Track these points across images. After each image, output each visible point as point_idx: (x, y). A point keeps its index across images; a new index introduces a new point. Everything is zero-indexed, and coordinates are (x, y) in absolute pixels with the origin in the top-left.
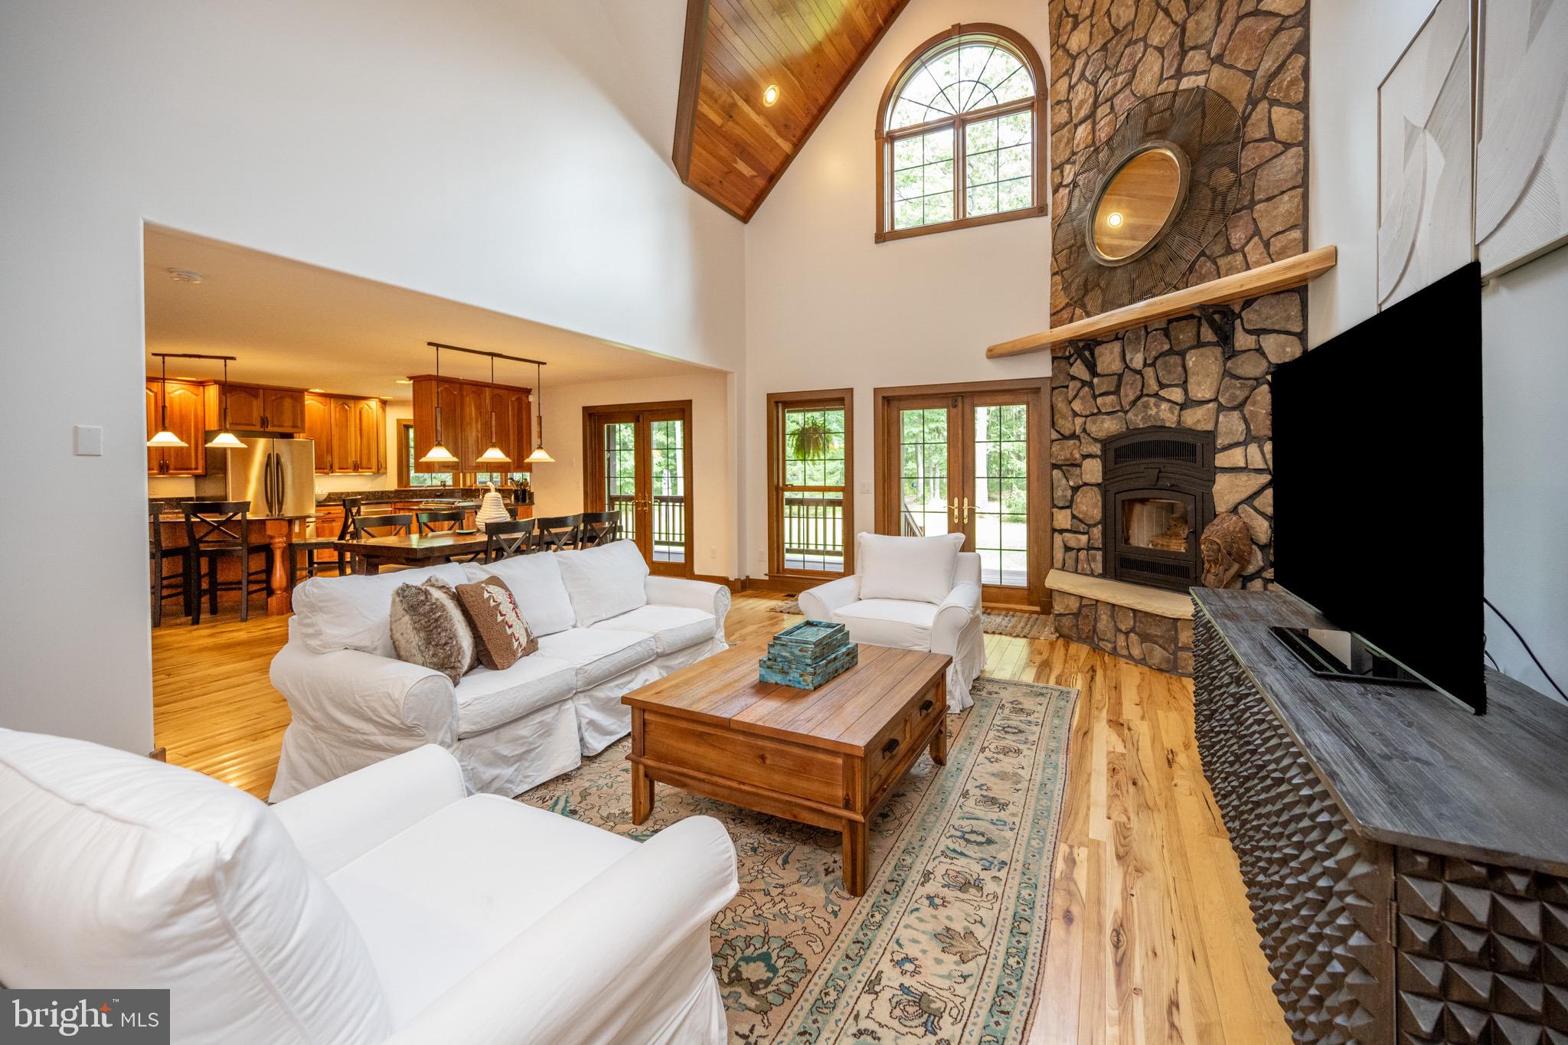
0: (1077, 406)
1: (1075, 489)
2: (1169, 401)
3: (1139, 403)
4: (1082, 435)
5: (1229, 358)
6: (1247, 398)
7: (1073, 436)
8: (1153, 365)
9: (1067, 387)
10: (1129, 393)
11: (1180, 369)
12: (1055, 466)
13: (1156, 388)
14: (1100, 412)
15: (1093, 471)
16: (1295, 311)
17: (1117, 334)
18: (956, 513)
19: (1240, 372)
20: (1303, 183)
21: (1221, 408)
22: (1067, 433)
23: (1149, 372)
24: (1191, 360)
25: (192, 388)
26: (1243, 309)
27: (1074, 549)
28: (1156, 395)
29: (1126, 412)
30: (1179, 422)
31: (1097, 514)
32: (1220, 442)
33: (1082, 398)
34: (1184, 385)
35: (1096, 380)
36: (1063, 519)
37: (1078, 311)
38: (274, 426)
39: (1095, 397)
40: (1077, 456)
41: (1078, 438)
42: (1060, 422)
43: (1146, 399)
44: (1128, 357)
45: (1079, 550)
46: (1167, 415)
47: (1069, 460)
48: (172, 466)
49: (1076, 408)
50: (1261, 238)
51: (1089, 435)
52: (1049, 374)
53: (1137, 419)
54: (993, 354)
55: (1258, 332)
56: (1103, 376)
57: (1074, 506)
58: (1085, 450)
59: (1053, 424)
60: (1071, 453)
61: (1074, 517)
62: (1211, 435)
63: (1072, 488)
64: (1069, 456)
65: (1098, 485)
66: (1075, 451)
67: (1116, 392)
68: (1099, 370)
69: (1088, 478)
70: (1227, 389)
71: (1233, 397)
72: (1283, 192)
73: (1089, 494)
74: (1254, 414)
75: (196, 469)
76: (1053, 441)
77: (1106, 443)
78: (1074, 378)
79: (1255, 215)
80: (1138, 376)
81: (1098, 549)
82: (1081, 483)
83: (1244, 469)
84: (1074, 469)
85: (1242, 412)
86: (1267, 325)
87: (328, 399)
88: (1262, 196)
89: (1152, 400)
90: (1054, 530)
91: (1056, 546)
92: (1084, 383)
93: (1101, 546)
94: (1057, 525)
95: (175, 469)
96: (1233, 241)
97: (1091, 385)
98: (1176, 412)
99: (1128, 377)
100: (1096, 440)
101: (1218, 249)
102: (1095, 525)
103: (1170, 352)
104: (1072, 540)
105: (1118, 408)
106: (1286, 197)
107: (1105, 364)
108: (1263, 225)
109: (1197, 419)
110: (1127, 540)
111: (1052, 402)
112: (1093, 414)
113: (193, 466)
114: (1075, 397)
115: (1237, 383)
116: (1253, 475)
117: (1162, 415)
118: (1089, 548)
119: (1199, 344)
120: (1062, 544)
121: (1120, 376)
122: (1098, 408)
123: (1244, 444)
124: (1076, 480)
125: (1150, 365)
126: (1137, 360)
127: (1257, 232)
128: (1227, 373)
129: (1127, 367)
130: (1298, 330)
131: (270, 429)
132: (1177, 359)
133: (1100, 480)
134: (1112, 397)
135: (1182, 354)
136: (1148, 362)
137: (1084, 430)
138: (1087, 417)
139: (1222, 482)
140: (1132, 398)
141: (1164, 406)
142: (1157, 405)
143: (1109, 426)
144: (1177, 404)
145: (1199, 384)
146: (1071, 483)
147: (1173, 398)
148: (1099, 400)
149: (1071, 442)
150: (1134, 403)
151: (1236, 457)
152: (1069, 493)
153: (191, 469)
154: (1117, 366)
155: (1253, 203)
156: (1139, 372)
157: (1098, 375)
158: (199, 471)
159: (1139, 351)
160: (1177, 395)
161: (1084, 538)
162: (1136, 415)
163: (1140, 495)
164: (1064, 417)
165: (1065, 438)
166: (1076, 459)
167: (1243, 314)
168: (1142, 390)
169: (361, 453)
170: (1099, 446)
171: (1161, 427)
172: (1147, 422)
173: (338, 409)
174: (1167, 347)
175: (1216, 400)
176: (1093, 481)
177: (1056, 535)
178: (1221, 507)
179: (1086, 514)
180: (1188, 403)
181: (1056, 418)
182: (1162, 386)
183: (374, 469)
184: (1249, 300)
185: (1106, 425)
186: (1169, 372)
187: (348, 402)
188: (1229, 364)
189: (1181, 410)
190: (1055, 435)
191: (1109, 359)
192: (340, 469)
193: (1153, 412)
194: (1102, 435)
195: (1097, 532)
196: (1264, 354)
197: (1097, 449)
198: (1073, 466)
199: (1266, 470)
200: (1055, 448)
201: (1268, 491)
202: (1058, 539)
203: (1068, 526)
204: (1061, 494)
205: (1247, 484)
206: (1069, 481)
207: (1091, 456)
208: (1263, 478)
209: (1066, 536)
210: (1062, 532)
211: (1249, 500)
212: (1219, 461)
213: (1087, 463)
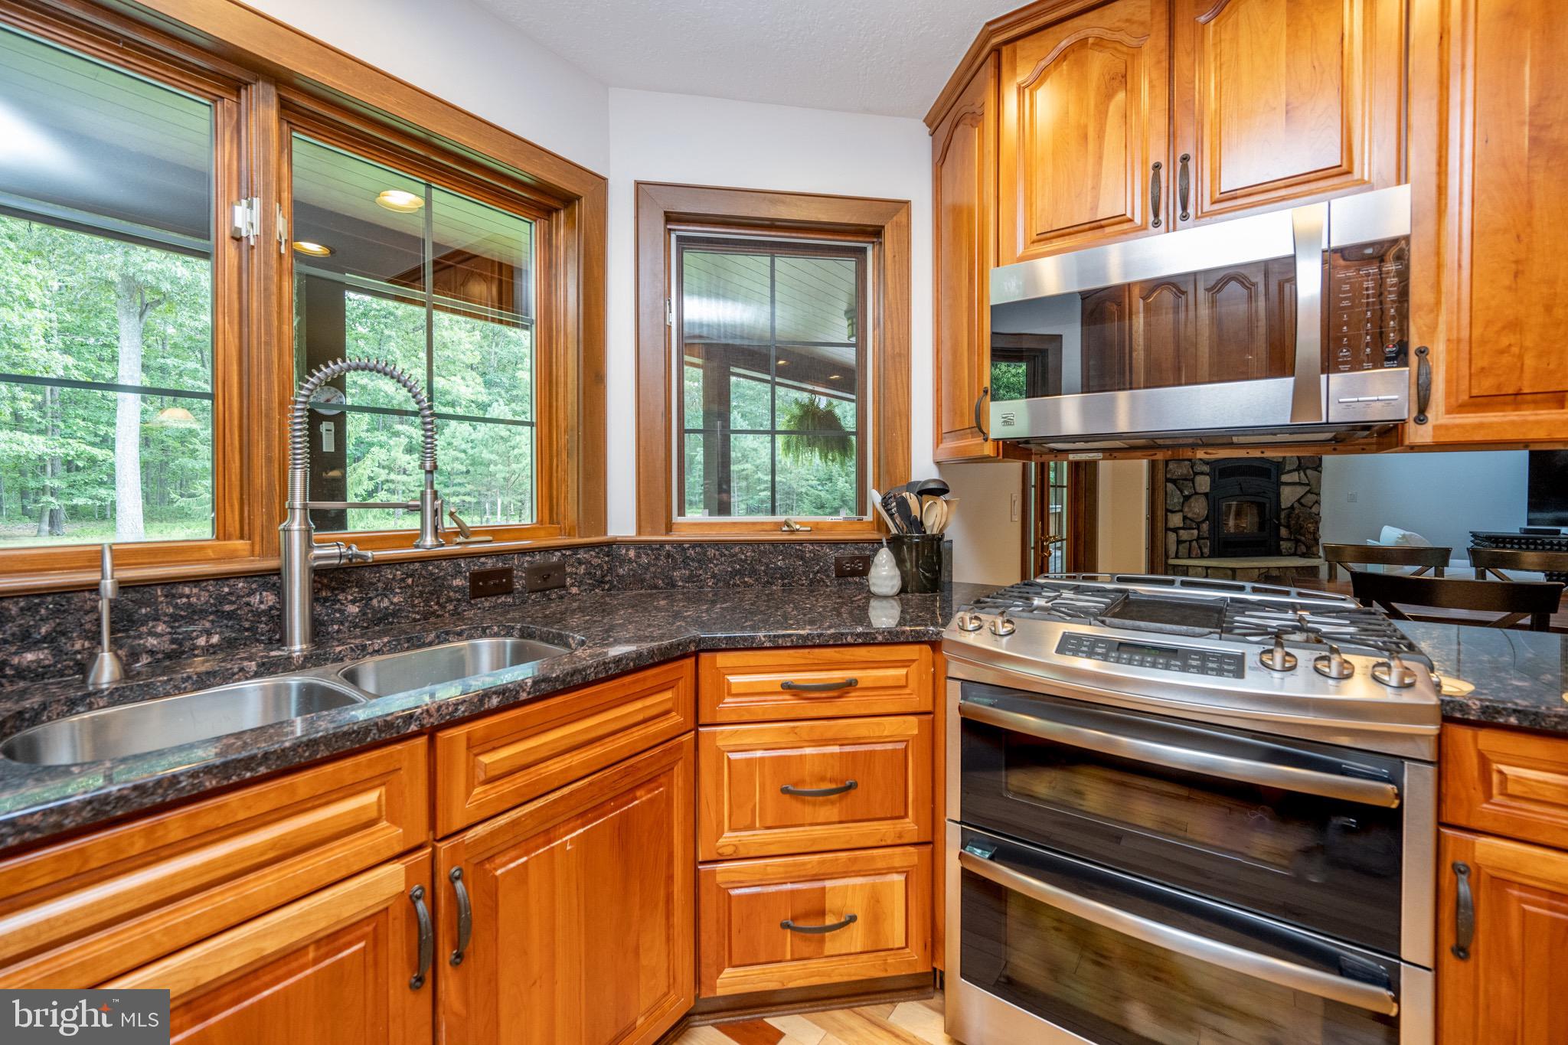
1: (1186, 498)
4: (1195, 460)
7: (1188, 459)
12: (1168, 480)
15: (1204, 483)
27: (1185, 541)
31: (1205, 513)
32: (1287, 468)
36: (1176, 520)
40: (1192, 473)
41: (1191, 460)
45: (1190, 541)
47: (1184, 476)
57: (1186, 509)
58: (1197, 469)
61: (1185, 518)
63: (1183, 497)
64: (1185, 472)
65: (1206, 495)
66: (1189, 470)
76: (1169, 461)
77: (1215, 465)
81: (1205, 539)
82: (1193, 493)
83: (1300, 484)
84: (1188, 482)
90: (1167, 530)
91: (1169, 541)
93: (1208, 536)
94: (1171, 525)
100: (1207, 463)
102: (1203, 522)
104: (1184, 535)
116: (1300, 487)
118: (1199, 538)
120: (1175, 539)
123: (1297, 470)
124: (1191, 491)
133: (1208, 490)
139: (1285, 490)
146: (1186, 493)
149: (1187, 463)
151: (1294, 477)
152: (1181, 500)
161: (1195, 532)
166: (1192, 476)
170: (1209, 466)
171: (1253, 458)
176: (1204, 491)
177: (1168, 533)
178: (1285, 504)
179: (1198, 515)
194: (1211, 459)
195: (1205, 526)
197: (1206, 469)
198: (1186, 480)
199: (1308, 485)
200: (1171, 466)
201: (1309, 495)
202: (1172, 536)
203: (1181, 525)
204: (1176, 500)
205: (1300, 491)
206: (1182, 492)
207: (1202, 473)
208: (1308, 488)
209: (1181, 532)
210: (1175, 530)
211: (1299, 501)
212: (1285, 478)
213: (1199, 479)
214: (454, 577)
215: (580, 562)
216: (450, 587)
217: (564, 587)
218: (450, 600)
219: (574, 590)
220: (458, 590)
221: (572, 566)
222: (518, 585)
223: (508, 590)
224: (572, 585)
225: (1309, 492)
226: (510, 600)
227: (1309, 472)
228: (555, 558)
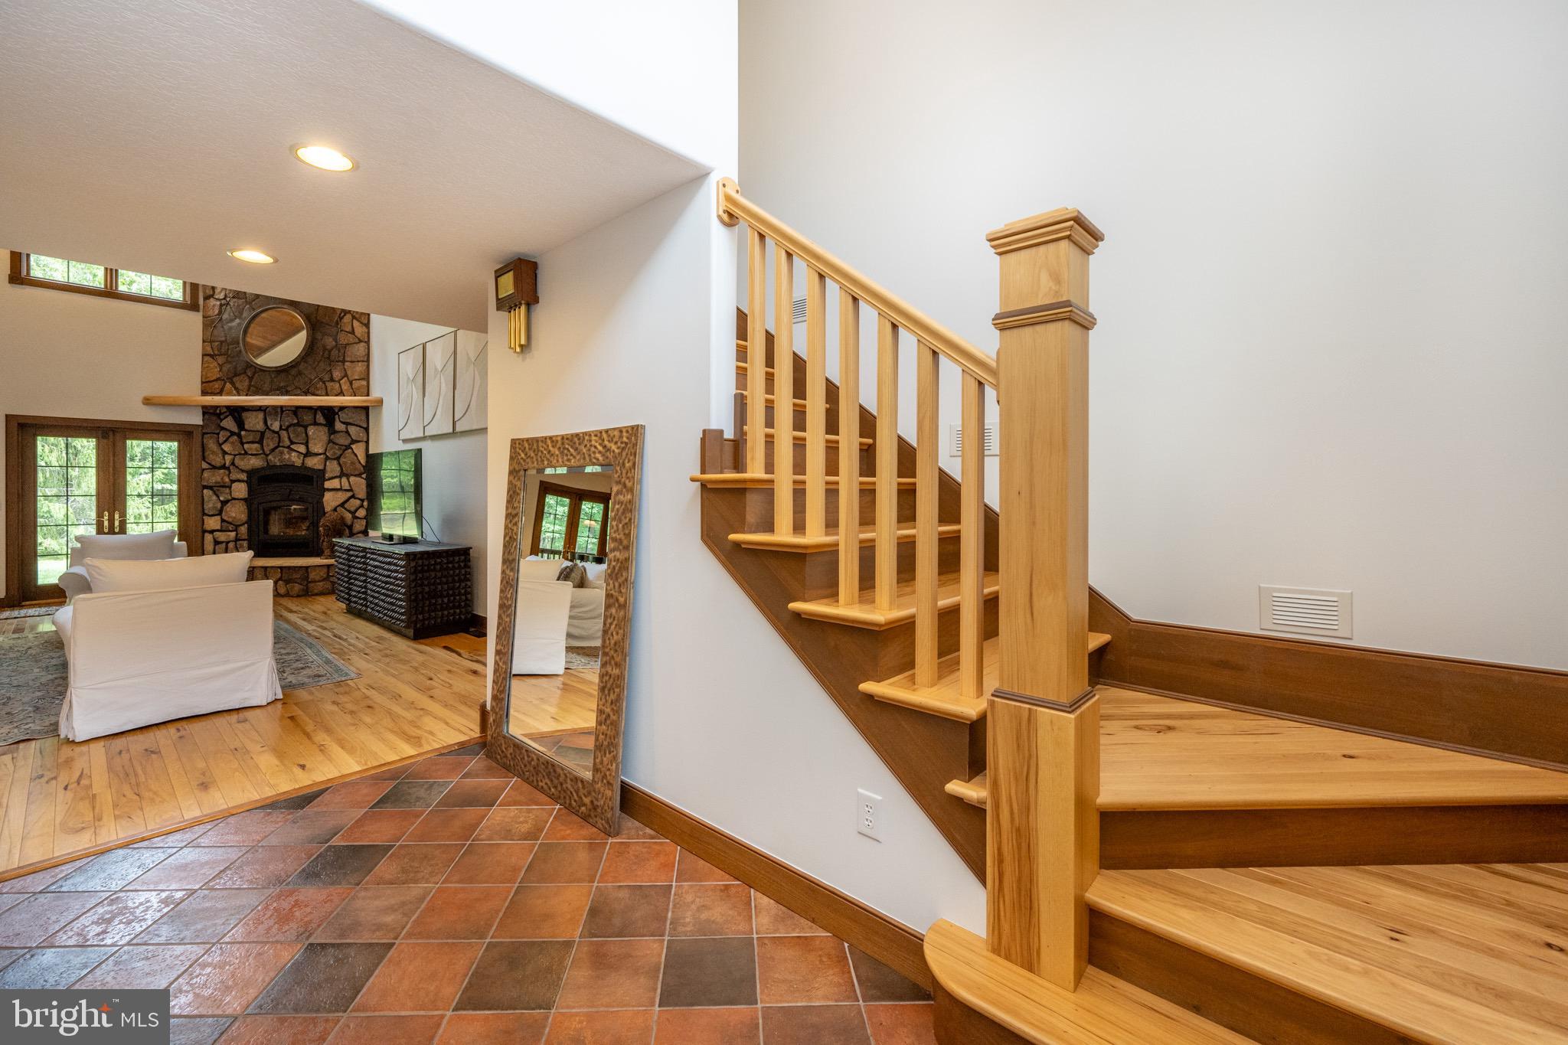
0: (226, 447)
1: (224, 503)
2: (298, 452)
3: (277, 450)
4: (231, 468)
5: (332, 434)
6: (341, 455)
7: (223, 467)
8: (287, 429)
9: (218, 434)
10: (268, 444)
11: (304, 435)
12: (205, 487)
13: (289, 444)
14: (246, 453)
15: (240, 490)
16: (364, 418)
17: (260, 409)
18: (106, 523)
19: (337, 441)
20: (367, 360)
21: (327, 458)
22: (218, 465)
23: (284, 434)
24: (311, 431)
26: (339, 411)
27: (222, 542)
28: (289, 447)
29: (267, 455)
30: (303, 463)
31: (244, 517)
32: (327, 476)
33: (233, 443)
34: (307, 444)
35: (243, 433)
36: (213, 523)
37: (228, 386)
39: (242, 444)
40: (227, 480)
41: (228, 469)
42: (211, 458)
43: (281, 448)
44: (269, 423)
45: (228, 543)
46: (295, 459)
47: (219, 483)
49: (226, 449)
50: (348, 379)
51: (237, 467)
52: (201, 423)
53: (274, 459)
54: (148, 401)
55: (347, 424)
56: (249, 431)
57: (223, 514)
58: (234, 476)
59: (204, 459)
60: (222, 479)
61: (223, 521)
62: (323, 471)
63: (222, 502)
64: (219, 479)
65: (245, 500)
66: (225, 477)
67: (260, 442)
68: (246, 427)
69: (236, 495)
70: (332, 449)
71: (335, 453)
72: (358, 361)
73: (237, 506)
74: (345, 463)
76: (204, 470)
77: (251, 473)
78: (223, 429)
79: (346, 367)
80: (276, 435)
81: (244, 540)
82: (230, 498)
83: (340, 489)
84: (224, 489)
85: (338, 461)
86: (351, 421)
88: (349, 359)
89: (286, 450)
90: (204, 531)
91: (206, 542)
92: (233, 433)
93: (246, 537)
94: (208, 528)
96: (334, 376)
97: (239, 436)
98: (302, 458)
99: (268, 434)
100: (243, 471)
101: (327, 377)
102: (241, 525)
103: (298, 424)
104: (222, 537)
105: (261, 452)
106: (360, 364)
107: (251, 425)
108: (349, 373)
109: (314, 463)
110: (266, 531)
111: (203, 444)
112: (240, 454)
114: (225, 441)
115: (337, 447)
116: (344, 492)
117: (293, 459)
118: (237, 540)
119: (315, 424)
120: (212, 540)
121: (263, 434)
122: (244, 450)
123: (340, 477)
124: (226, 496)
125: (284, 430)
126: (276, 426)
127: (346, 375)
128: (330, 441)
129: (268, 428)
130: (365, 426)
132: (300, 429)
133: (247, 496)
134: (256, 445)
135: (306, 427)
136: (283, 428)
137: (233, 464)
138: (235, 455)
139: (328, 496)
140: (272, 446)
141: (293, 454)
142: (289, 453)
143: (255, 462)
144: (302, 453)
145: (315, 444)
146: (222, 499)
147: (300, 451)
148: (246, 446)
149: (222, 471)
150: (273, 450)
151: (337, 484)
152: (219, 505)
154: (260, 427)
155: (344, 361)
156: (277, 433)
157: (246, 430)
159: (276, 420)
160: (302, 449)
161: (233, 534)
162: (275, 458)
163: (274, 504)
164: (213, 453)
165: (214, 467)
166: (226, 483)
167: (340, 413)
168: (279, 443)
170: (245, 475)
171: (292, 465)
172: (282, 462)
174: (296, 421)
175: (325, 454)
176: (241, 497)
177: (206, 535)
178: (328, 508)
179: (235, 518)
180: (308, 454)
181: (206, 454)
182: (292, 443)
184: (342, 408)
185: (251, 462)
186: (298, 436)
188: (332, 436)
189: (304, 457)
190: (205, 465)
191: (254, 422)
193: (287, 456)
194: (248, 467)
195: (244, 529)
196: (349, 435)
197: (244, 476)
198: (223, 487)
199: (351, 490)
200: (206, 474)
201: (352, 500)
202: (208, 538)
203: (219, 527)
204: (211, 505)
205: (342, 497)
206: (218, 497)
207: (239, 481)
208: (349, 494)
209: (217, 534)
210: (212, 532)
211: (342, 505)
212: (327, 485)
213: (235, 485)
225: (353, 496)
227: (352, 479)
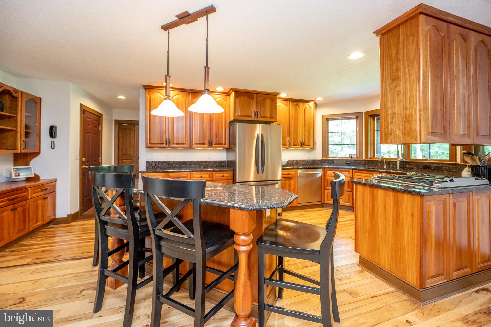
25: (224, 97)
38: (261, 117)
48: (214, 143)
75: (225, 144)
87: (289, 102)
95: (216, 144)
113: (224, 143)
131: (259, 119)
153: (222, 144)
158: (226, 146)
169: (305, 136)
173: (293, 108)
183: (311, 146)
187: (298, 103)
192: (294, 145)
214: (421, 165)
215: (447, 167)
216: (420, 167)
217: (443, 170)
218: (420, 168)
219: (445, 171)
220: (421, 167)
221: (445, 167)
222: (432, 168)
223: (430, 169)
224: (445, 170)
226: (431, 170)
228: (440, 165)
